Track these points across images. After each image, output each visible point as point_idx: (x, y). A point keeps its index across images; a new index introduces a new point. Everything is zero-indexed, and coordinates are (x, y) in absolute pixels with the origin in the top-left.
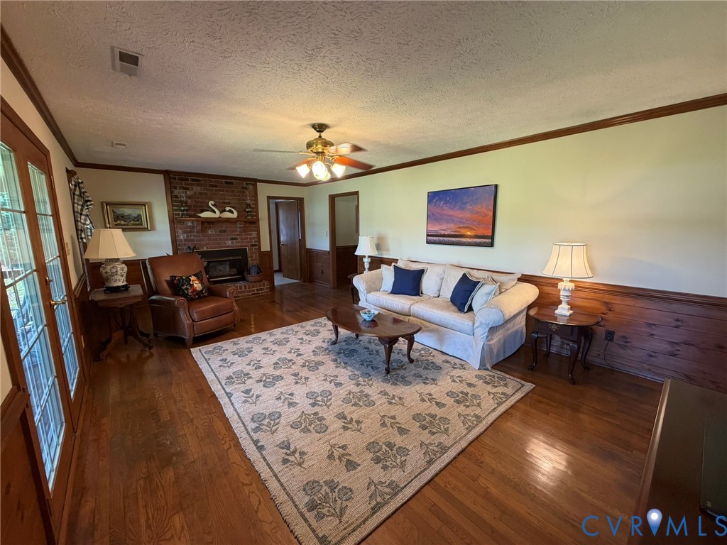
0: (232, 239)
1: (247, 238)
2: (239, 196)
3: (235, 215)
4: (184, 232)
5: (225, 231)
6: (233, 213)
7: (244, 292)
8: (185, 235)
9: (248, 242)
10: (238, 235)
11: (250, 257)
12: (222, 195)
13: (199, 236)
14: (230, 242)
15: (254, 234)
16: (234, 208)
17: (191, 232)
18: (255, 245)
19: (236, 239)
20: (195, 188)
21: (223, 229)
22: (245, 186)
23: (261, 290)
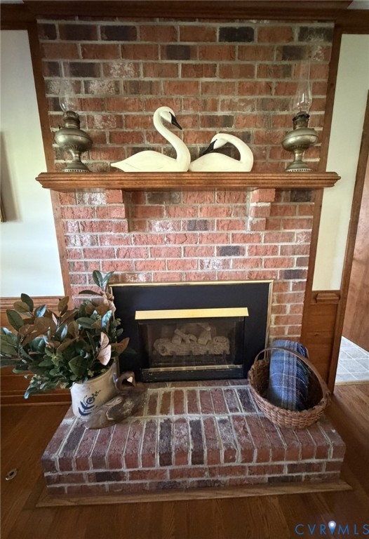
0: (224, 251)
1: (274, 251)
2: (268, 87)
3: (246, 162)
4: (84, 228)
5: (205, 225)
6: (237, 156)
7: (241, 470)
8: (87, 236)
9: (276, 263)
10: (245, 238)
11: (273, 310)
12: (206, 88)
13: (127, 241)
14: (218, 260)
15: (299, 236)
16: (246, 138)
17: (102, 227)
18: (296, 274)
19: (237, 251)
20: (116, 64)
21: (200, 217)
22: (296, 42)
23: (309, 467)
